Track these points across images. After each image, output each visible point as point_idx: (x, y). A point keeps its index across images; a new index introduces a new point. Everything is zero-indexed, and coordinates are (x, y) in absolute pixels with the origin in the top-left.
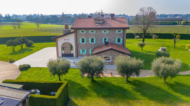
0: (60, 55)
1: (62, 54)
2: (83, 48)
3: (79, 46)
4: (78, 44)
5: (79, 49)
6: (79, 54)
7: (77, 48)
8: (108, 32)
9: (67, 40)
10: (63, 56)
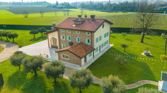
0: (50, 46)
1: (52, 46)
2: (64, 43)
3: (61, 42)
4: (60, 40)
5: (61, 43)
6: (61, 47)
7: (60, 43)
8: (79, 33)
9: (53, 35)
10: (52, 47)
